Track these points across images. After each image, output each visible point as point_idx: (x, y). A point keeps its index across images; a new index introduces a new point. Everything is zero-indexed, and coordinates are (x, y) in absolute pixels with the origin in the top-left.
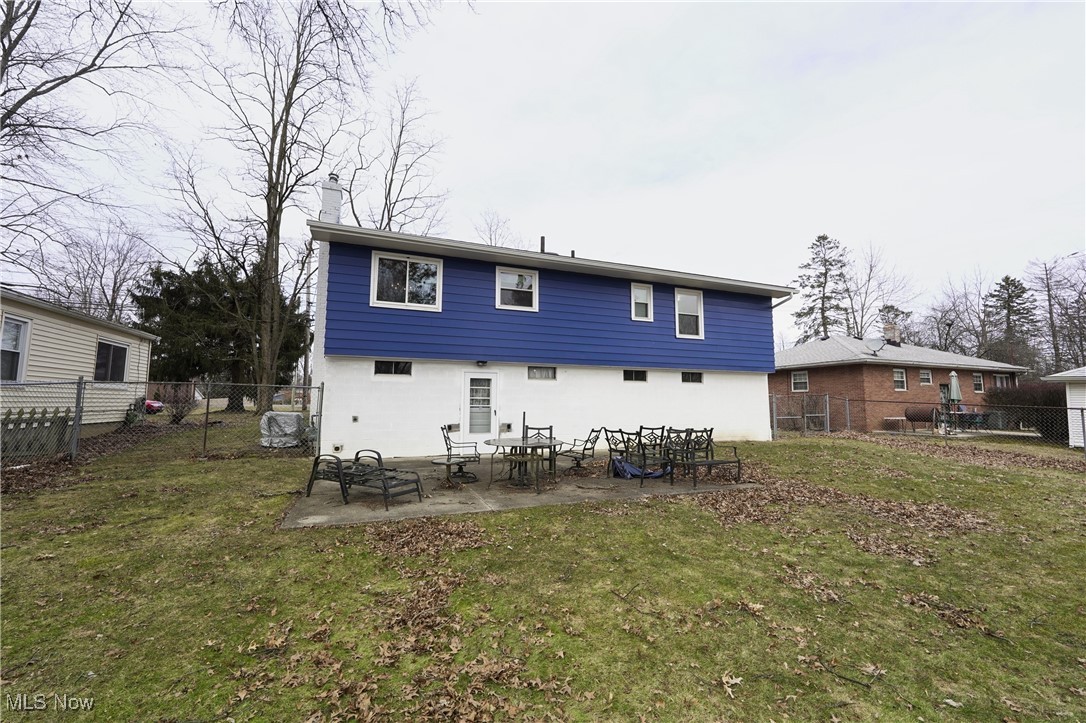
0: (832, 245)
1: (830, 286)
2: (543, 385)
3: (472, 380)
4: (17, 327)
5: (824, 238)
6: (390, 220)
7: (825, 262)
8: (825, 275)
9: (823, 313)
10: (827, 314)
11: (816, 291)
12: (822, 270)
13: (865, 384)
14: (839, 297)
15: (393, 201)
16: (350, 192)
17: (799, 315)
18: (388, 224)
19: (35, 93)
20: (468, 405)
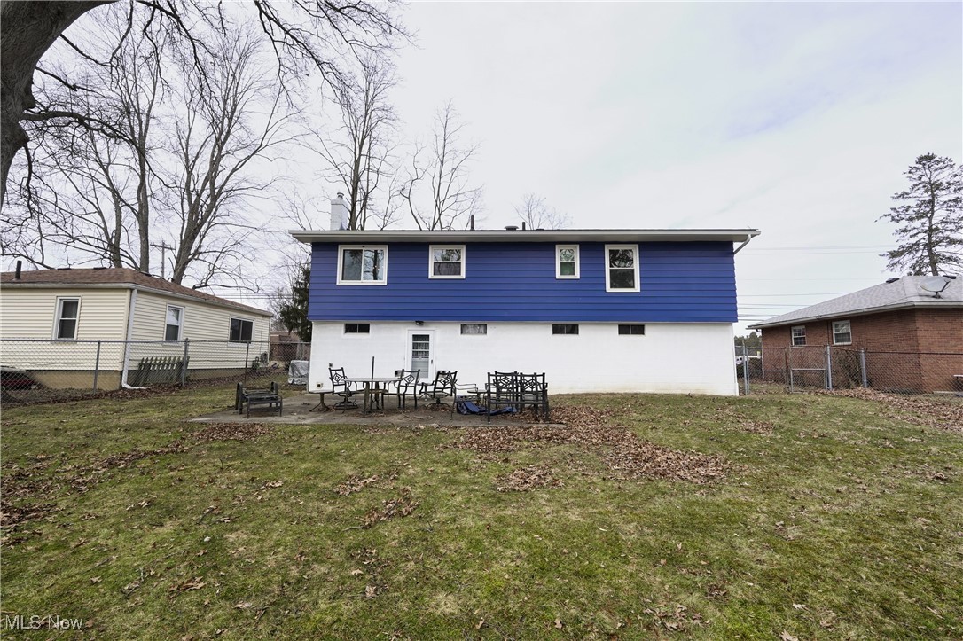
0: (941, 165)
1: (940, 214)
2: (473, 339)
3: (414, 336)
4: (177, 312)
5: (929, 158)
6: (440, 215)
7: (934, 187)
8: (931, 202)
9: (930, 251)
10: (938, 249)
11: (917, 223)
12: (927, 197)
13: (920, 334)
14: (952, 226)
15: (442, 199)
16: (409, 198)
17: (893, 255)
18: (439, 219)
19: (235, 170)
20: (411, 355)
